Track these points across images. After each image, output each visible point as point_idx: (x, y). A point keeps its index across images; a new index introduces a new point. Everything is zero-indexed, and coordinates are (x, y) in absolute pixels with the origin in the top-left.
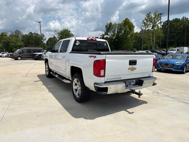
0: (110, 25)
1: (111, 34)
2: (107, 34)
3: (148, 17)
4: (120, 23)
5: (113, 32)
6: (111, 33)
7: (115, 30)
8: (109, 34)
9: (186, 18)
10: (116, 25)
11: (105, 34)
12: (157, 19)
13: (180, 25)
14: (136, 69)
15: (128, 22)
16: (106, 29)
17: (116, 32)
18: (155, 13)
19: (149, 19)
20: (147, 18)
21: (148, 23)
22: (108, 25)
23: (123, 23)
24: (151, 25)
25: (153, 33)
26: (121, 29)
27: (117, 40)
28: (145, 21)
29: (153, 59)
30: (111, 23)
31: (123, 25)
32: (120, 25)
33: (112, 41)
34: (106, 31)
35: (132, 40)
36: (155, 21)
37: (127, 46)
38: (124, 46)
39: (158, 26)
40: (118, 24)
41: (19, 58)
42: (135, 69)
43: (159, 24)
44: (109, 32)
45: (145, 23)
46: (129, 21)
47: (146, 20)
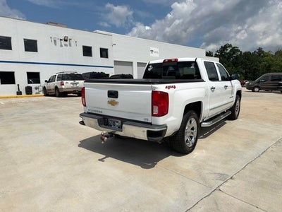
14: (119, 104)
29: (151, 92)
41: (256, 89)
42: (117, 103)
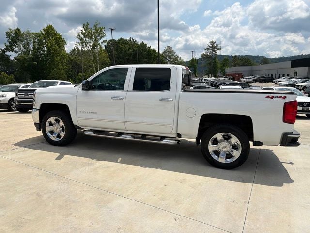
0: (16, 32)
1: (21, 51)
2: (12, 50)
3: (85, 30)
4: (37, 32)
5: (24, 47)
6: (20, 48)
7: (28, 44)
8: (16, 49)
9: (133, 40)
10: (30, 34)
11: (7, 48)
12: (99, 35)
13: (129, 49)
15: (53, 33)
16: (7, 39)
17: (32, 48)
18: (96, 26)
19: (88, 33)
20: (84, 32)
21: (87, 39)
22: (11, 32)
23: (44, 33)
24: (91, 43)
25: (95, 57)
26: (40, 43)
27: (36, 63)
28: (82, 36)
30: (18, 29)
31: (44, 37)
32: (37, 35)
33: (24, 63)
34: (8, 44)
35: (63, 65)
36: (96, 37)
37: (58, 75)
38: (51, 75)
39: (101, 47)
40: (33, 34)
43: (102, 43)
44: (15, 46)
45: (81, 39)
46: (54, 30)
47: (82, 33)
